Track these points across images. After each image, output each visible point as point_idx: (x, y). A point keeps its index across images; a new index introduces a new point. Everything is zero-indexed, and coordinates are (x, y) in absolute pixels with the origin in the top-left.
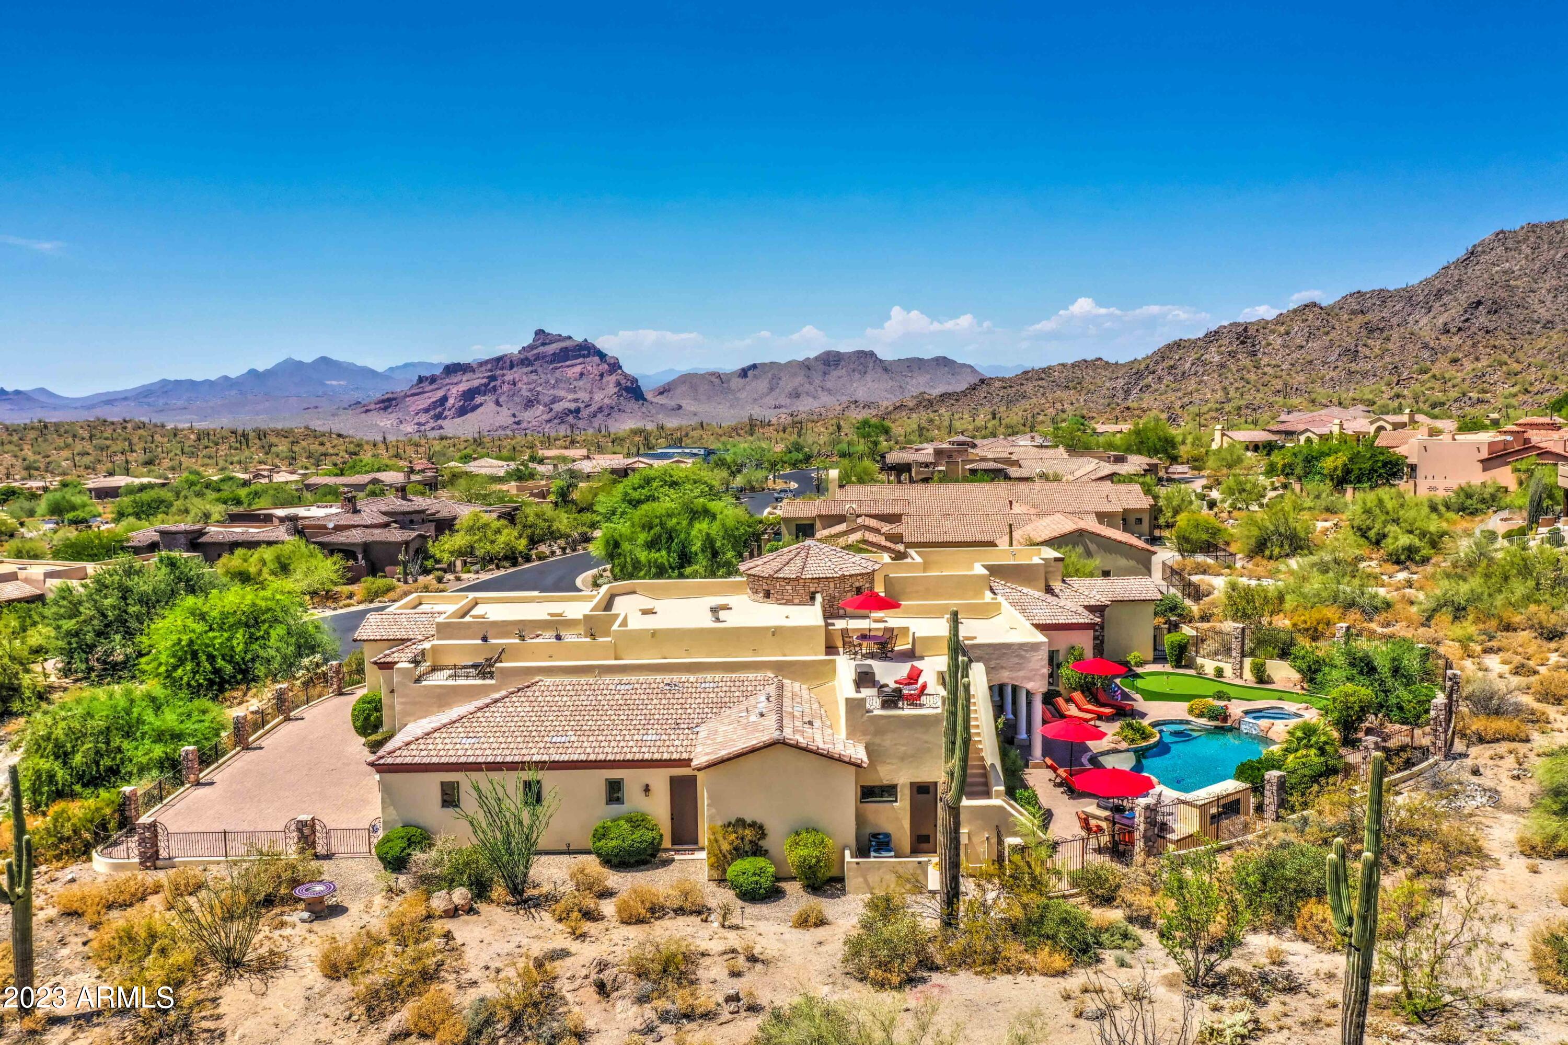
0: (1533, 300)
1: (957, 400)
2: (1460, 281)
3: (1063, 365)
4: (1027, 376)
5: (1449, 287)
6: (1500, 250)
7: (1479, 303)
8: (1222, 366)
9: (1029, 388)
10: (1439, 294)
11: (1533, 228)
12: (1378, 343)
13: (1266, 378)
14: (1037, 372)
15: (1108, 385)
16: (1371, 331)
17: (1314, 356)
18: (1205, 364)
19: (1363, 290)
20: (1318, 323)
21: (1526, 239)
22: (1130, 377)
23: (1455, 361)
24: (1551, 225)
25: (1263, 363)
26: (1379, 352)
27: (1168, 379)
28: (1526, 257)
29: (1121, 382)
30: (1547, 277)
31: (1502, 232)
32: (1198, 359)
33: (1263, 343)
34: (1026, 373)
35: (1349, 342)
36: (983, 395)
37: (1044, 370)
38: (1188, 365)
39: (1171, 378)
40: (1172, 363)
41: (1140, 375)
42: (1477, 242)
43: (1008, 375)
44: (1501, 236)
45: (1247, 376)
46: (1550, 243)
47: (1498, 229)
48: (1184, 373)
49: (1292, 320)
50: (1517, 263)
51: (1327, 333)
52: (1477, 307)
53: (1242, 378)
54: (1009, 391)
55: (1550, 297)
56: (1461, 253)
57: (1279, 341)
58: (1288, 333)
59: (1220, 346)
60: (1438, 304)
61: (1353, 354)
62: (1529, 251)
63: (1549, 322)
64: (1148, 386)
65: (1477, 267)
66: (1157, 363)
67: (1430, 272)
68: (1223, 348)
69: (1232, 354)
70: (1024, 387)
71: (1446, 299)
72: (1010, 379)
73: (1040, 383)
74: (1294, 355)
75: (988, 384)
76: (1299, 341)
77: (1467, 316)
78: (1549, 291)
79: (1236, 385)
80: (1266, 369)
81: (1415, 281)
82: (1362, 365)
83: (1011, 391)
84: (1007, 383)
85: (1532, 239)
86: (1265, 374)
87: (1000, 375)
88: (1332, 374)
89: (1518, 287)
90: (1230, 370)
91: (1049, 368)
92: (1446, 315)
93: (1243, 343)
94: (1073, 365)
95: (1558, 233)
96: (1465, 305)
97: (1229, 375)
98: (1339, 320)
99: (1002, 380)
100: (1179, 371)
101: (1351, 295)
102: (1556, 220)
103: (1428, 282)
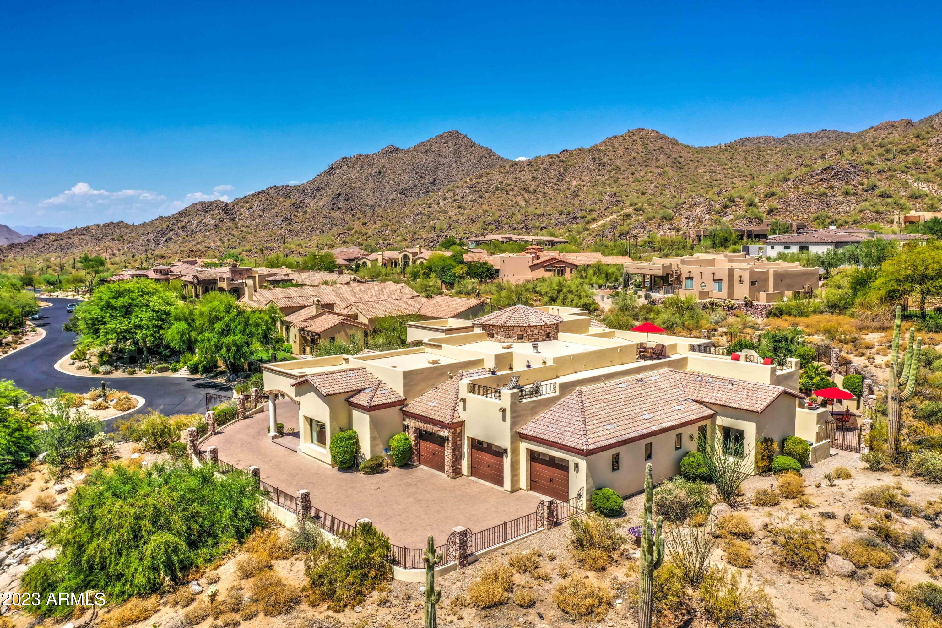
0: (363, 194)
1: (22, 249)
2: (327, 182)
3: (98, 226)
4: (72, 232)
5: (323, 186)
6: (345, 167)
7: (339, 195)
8: (216, 226)
9: (75, 240)
10: (318, 189)
11: (359, 157)
12: (301, 215)
13: (243, 234)
14: (80, 230)
15: (143, 238)
16: (297, 208)
17: (268, 221)
18: (205, 225)
19: (277, 185)
20: (268, 203)
21: (357, 162)
22: (158, 233)
23: (364, 224)
24: (367, 156)
25: (239, 225)
26: (303, 220)
27: (182, 234)
28: (358, 172)
29: (151, 236)
30: (369, 183)
31: (345, 158)
32: (201, 222)
33: (238, 213)
34: (71, 230)
35: (286, 213)
36: (42, 245)
37: (84, 229)
38: (194, 226)
39: (184, 233)
40: (184, 224)
41: (164, 232)
42: (333, 162)
43: (58, 232)
44: (345, 160)
45: (232, 233)
46: (368, 165)
47: (343, 157)
48: (192, 231)
49: (252, 200)
50: (353, 175)
51: (273, 209)
52: (338, 197)
53: (230, 234)
54: (61, 242)
55: (371, 194)
56: (325, 168)
57: (247, 212)
58: (251, 208)
59: (213, 215)
60: (318, 195)
61: (288, 220)
62: (359, 169)
63: (372, 206)
64: (170, 239)
65: (335, 176)
66: (174, 224)
67: (312, 177)
68: (215, 216)
69: (221, 220)
70: (72, 240)
71: (322, 192)
72: (61, 234)
73: (83, 237)
74: (257, 221)
75: (44, 238)
76: (259, 212)
77: (334, 201)
78: (371, 190)
79: (227, 238)
80: (242, 228)
81: (305, 182)
82: (293, 227)
83: (63, 243)
84: (59, 237)
85: (360, 163)
86: (242, 231)
87: (53, 232)
88: (280, 231)
89: (356, 187)
90: (222, 229)
91: (88, 227)
92: (323, 200)
93: (226, 213)
94: (105, 226)
95: (371, 160)
96: (333, 196)
97: (222, 232)
98: (278, 201)
99: (55, 235)
100: (189, 229)
101: (271, 188)
102: (369, 153)
103: (311, 182)
